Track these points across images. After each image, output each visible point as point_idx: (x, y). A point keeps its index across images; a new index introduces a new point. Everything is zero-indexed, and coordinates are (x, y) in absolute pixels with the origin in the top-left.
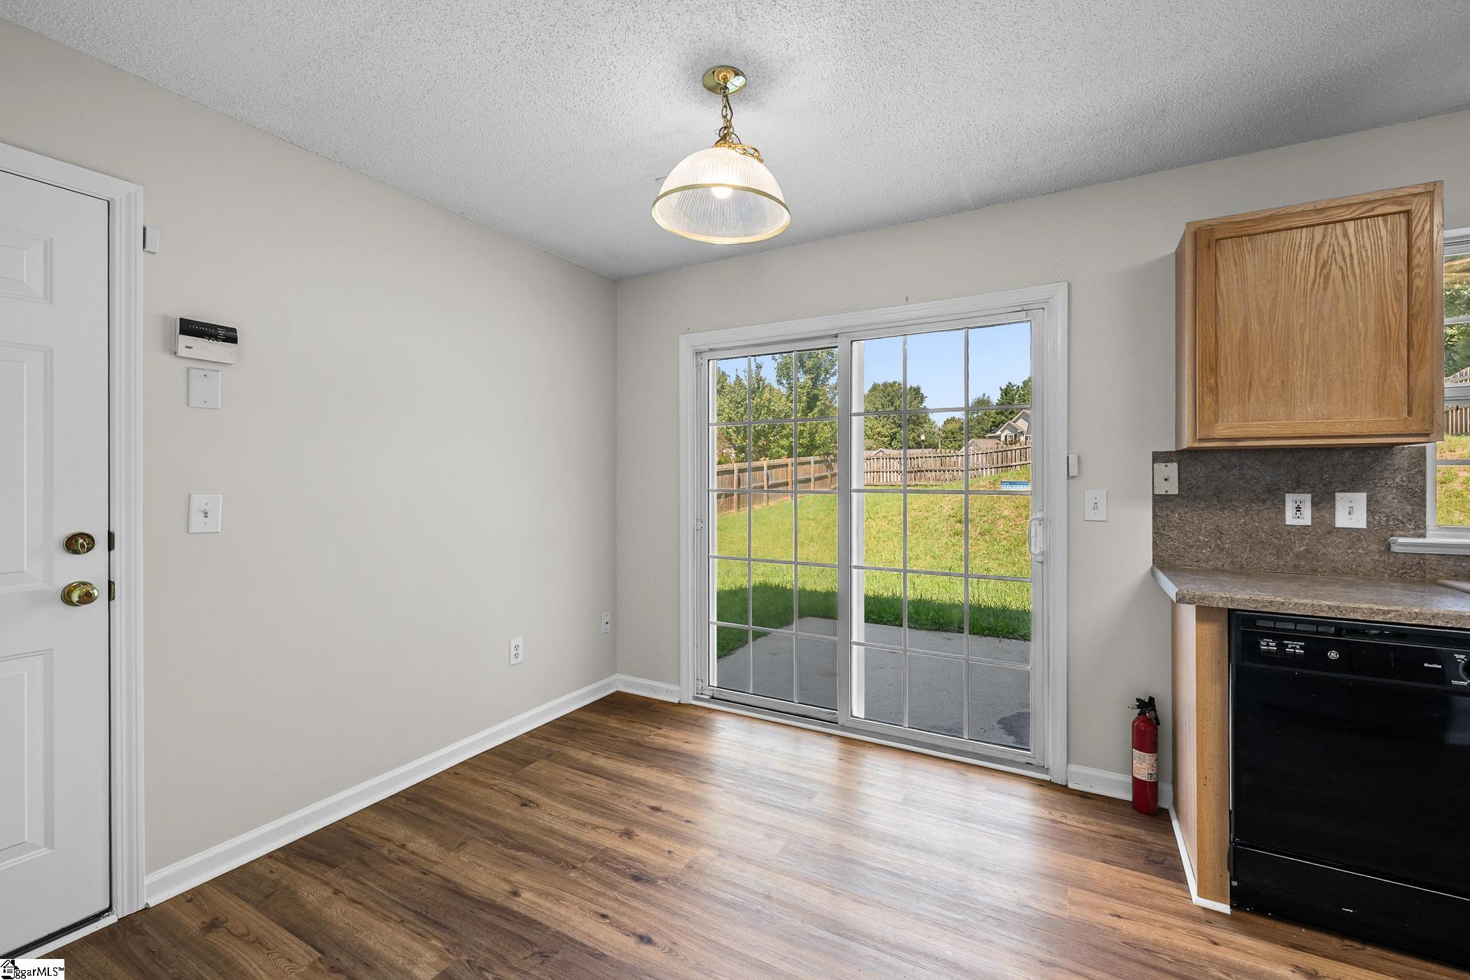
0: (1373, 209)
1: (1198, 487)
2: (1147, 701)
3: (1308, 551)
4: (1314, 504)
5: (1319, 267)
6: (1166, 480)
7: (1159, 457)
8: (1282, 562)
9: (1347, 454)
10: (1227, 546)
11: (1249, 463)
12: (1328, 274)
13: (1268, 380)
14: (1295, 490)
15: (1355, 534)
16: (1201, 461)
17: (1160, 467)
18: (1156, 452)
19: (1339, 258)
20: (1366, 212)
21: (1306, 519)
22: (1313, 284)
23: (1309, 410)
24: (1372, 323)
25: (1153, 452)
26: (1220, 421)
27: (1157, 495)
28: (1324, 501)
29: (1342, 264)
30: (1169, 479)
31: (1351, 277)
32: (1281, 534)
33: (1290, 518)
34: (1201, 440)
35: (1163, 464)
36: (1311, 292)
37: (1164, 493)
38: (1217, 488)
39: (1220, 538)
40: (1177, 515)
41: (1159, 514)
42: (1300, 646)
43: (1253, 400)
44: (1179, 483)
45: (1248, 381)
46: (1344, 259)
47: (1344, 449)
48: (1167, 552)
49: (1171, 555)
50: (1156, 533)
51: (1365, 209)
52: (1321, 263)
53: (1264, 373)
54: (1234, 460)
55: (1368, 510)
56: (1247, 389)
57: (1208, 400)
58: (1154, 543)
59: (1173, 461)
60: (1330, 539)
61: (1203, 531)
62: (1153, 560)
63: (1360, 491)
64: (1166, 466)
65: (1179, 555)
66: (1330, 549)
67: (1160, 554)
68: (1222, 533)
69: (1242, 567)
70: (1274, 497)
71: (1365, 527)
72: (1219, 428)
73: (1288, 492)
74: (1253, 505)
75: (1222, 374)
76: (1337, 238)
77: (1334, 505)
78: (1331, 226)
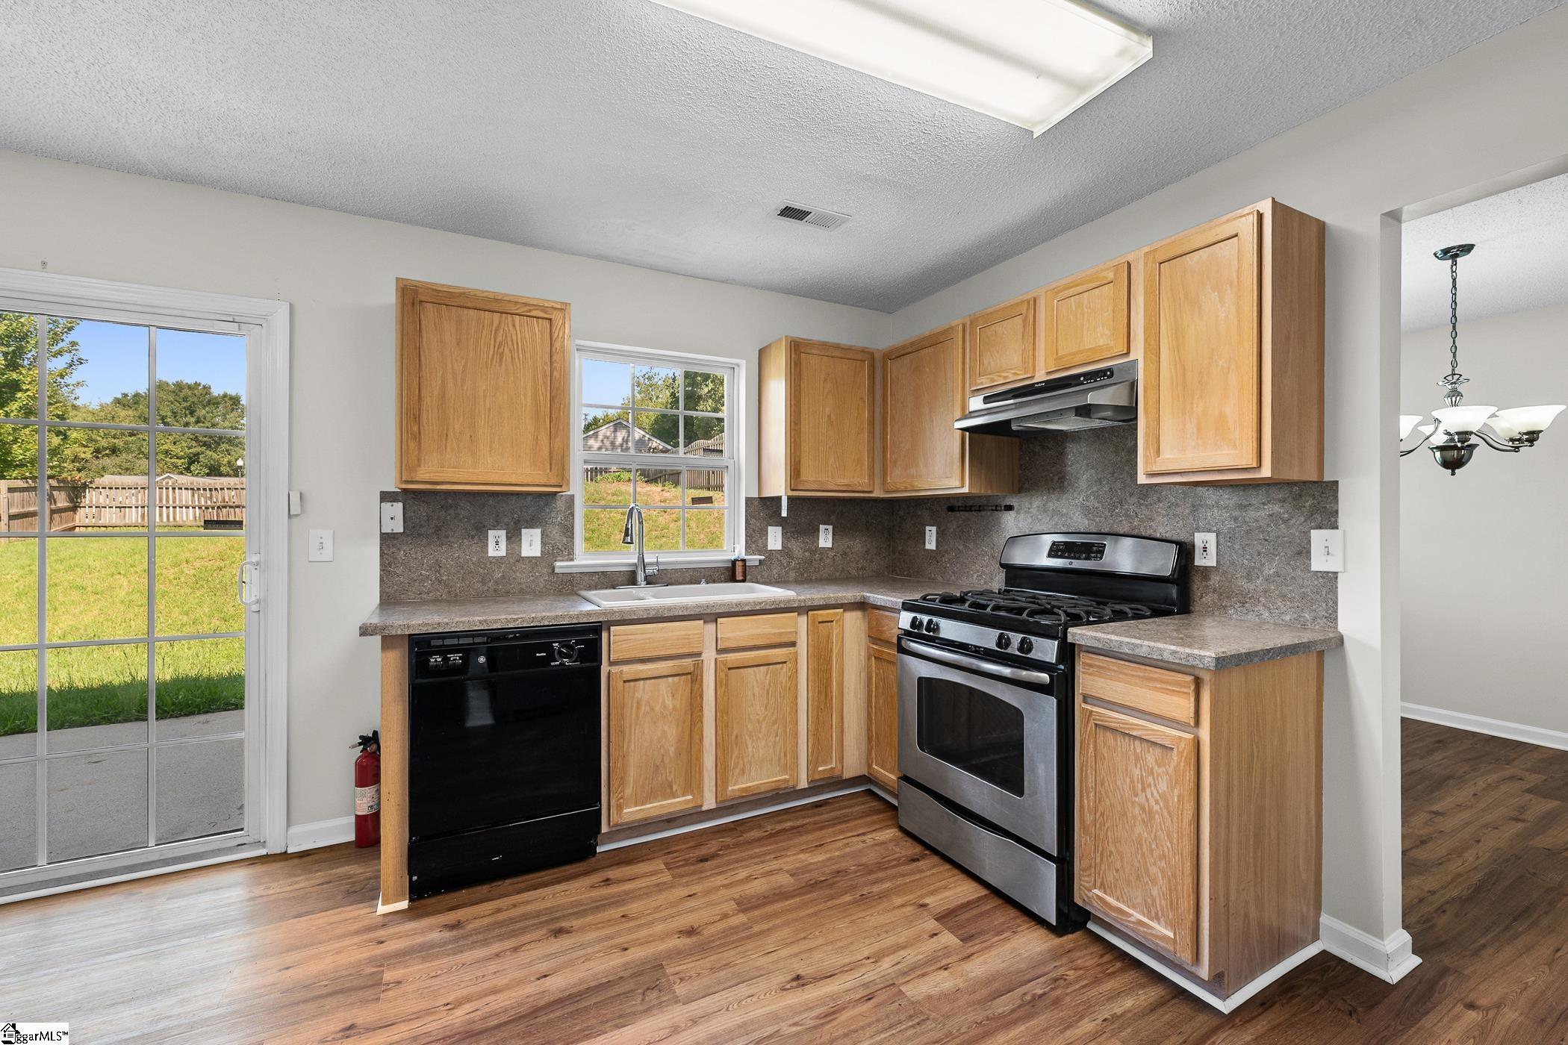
0: (530, 311)
1: (421, 526)
2: (371, 735)
3: (503, 577)
4: (508, 538)
5: (497, 346)
6: (392, 518)
7: (386, 497)
8: (486, 588)
9: (530, 498)
10: (444, 578)
11: (462, 505)
12: (503, 353)
13: (460, 433)
14: (495, 527)
15: (534, 561)
16: (424, 502)
17: (386, 506)
18: (384, 492)
19: (510, 343)
20: (527, 312)
21: (502, 552)
22: (493, 358)
23: (489, 461)
24: (529, 399)
25: (381, 492)
26: (422, 465)
27: (384, 534)
28: (514, 537)
29: (511, 346)
30: (394, 518)
31: (517, 359)
32: (485, 564)
33: (492, 552)
34: (407, 482)
35: (390, 504)
36: (491, 365)
37: (390, 532)
38: (437, 526)
39: (439, 571)
40: (402, 552)
41: (385, 552)
42: (460, 657)
43: (448, 450)
44: (404, 522)
45: (445, 432)
46: (513, 344)
47: (527, 494)
48: (393, 587)
49: (397, 590)
50: (383, 570)
51: (526, 309)
52: (498, 343)
53: (457, 427)
54: (450, 501)
55: (542, 542)
56: (444, 440)
57: (412, 445)
58: (381, 580)
59: (398, 501)
60: (520, 565)
61: (425, 566)
62: (380, 597)
63: (537, 527)
64: (392, 506)
65: (404, 590)
66: (518, 574)
67: (387, 590)
68: (440, 567)
69: (456, 595)
70: (480, 533)
71: (540, 555)
72: (421, 472)
73: (490, 529)
74: (465, 541)
75: (424, 423)
76: (508, 326)
77: (521, 539)
78: (504, 315)
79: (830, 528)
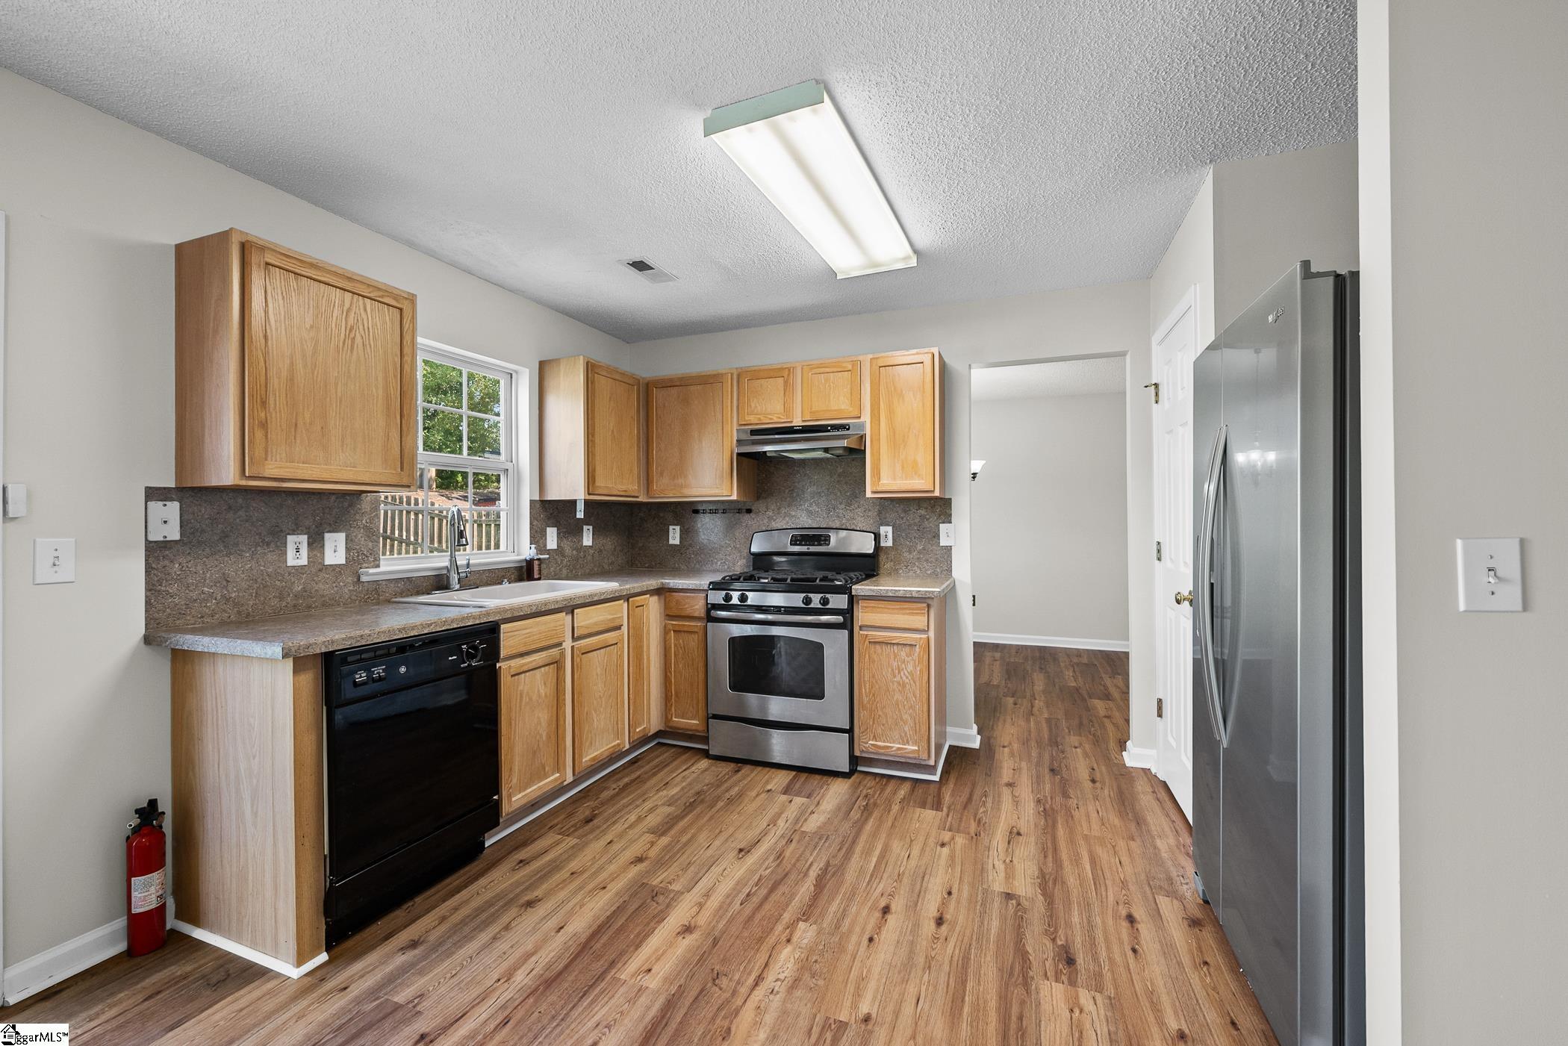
0: (382, 297)
1: (203, 531)
2: (148, 805)
3: (304, 590)
4: (310, 544)
5: (348, 332)
6: (165, 522)
7: (153, 494)
8: (284, 604)
9: (333, 498)
10: (233, 595)
11: (254, 505)
12: (354, 338)
13: (311, 424)
14: (294, 531)
15: (338, 569)
17: (155, 506)
18: (150, 488)
19: (361, 327)
20: (379, 297)
21: (303, 561)
22: (344, 344)
24: (381, 392)
25: (146, 488)
26: (269, 458)
27: (151, 542)
28: (316, 543)
29: (363, 333)
30: (167, 523)
31: (368, 346)
32: (283, 576)
33: (292, 560)
34: (251, 478)
35: (161, 503)
36: (343, 350)
37: (162, 539)
38: (223, 532)
39: (226, 587)
40: (177, 566)
41: (154, 566)
42: (383, 669)
43: (298, 441)
44: (181, 527)
45: (294, 421)
46: (364, 330)
47: (330, 493)
48: (164, 612)
49: (170, 614)
50: (150, 590)
51: (381, 293)
52: (349, 327)
53: (307, 416)
54: (240, 501)
55: (346, 547)
56: (293, 430)
58: (148, 603)
59: (172, 500)
60: (322, 575)
61: (207, 581)
62: (146, 625)
63: (340, 531)
64: (165, 505)
65: (180, 613)
66: (321, 586)
67: (156, 615)
68: (228, 581)
69: (248, 615)
70: (276, 539)
71: (344, 563)
72: (270, 467)
73: (289, 534)
74: (259, 548)
75: (271, 409)
76: (359, 309)
77: (324, 545)
78: (356, 296)
79: (591, 528)
